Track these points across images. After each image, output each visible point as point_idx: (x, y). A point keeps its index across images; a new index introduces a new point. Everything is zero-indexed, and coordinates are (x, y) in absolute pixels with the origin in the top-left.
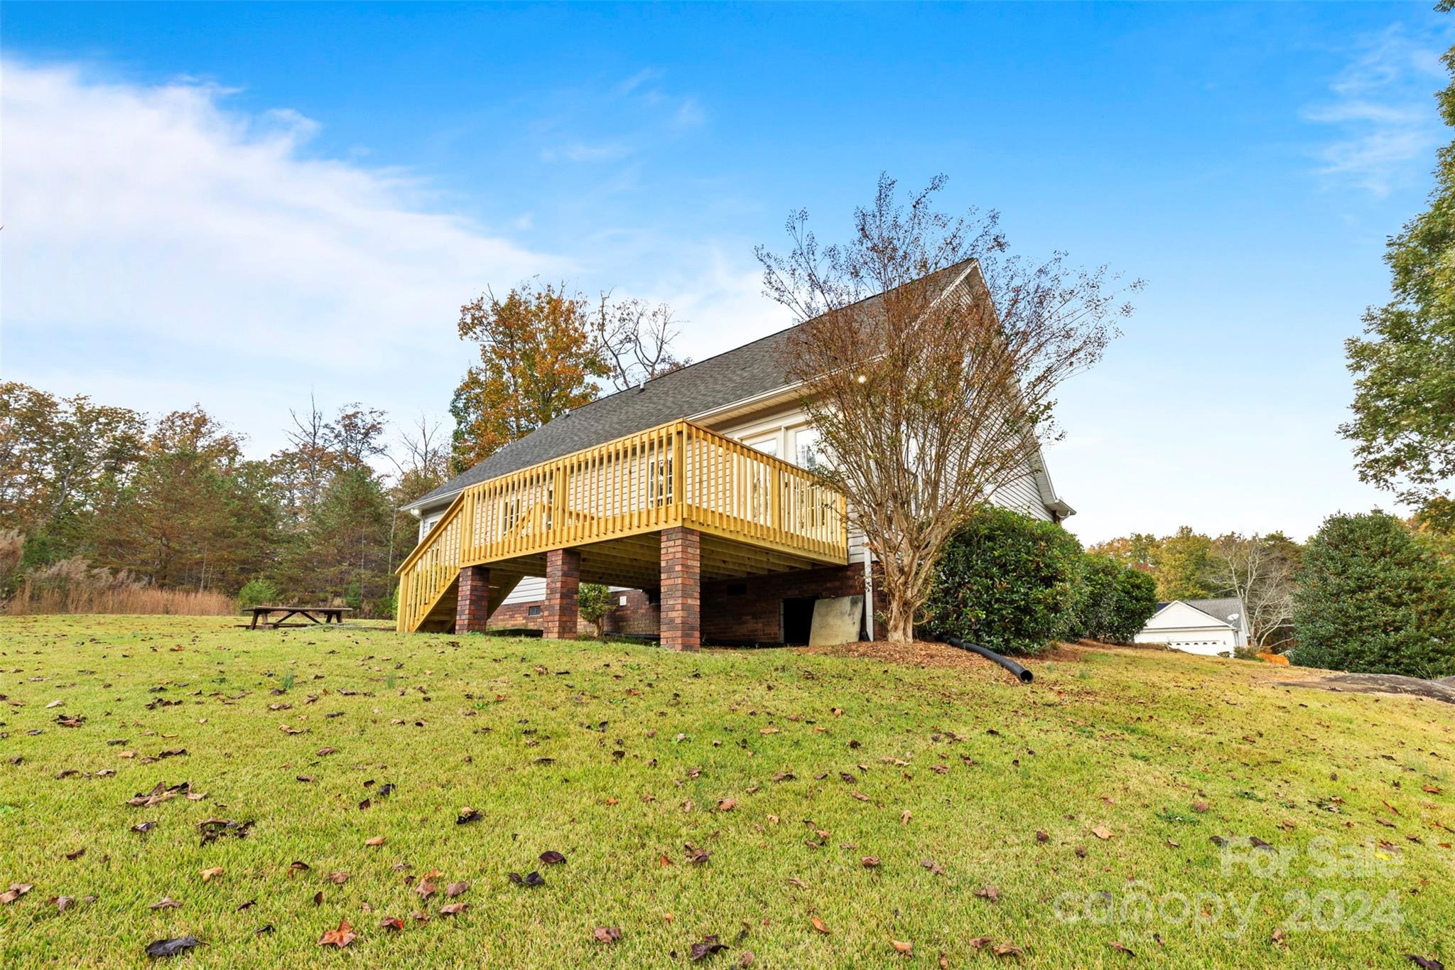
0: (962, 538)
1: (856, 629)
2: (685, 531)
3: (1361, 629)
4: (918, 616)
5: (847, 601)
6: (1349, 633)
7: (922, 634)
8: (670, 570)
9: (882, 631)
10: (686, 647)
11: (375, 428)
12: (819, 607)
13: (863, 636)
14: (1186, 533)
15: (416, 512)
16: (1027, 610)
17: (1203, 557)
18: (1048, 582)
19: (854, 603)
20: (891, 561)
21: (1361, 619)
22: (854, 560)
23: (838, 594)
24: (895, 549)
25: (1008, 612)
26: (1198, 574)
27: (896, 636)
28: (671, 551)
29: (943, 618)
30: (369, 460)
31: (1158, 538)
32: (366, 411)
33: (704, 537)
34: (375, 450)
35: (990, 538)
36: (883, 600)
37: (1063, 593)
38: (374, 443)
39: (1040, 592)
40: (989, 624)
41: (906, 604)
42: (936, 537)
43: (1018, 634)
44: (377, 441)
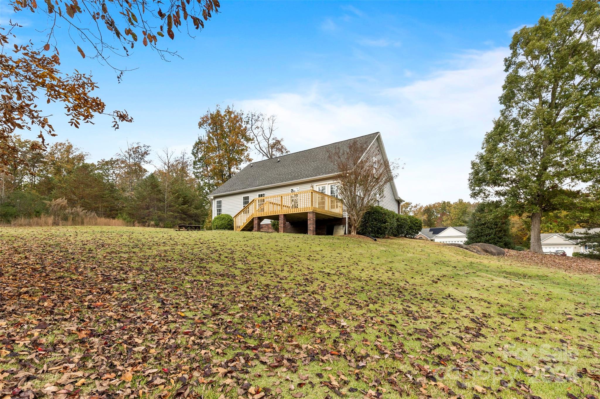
0: (368, 213)
1: (344, 232)
2: (313, 212)
3: (481, 236)
4: (357, 229)
5: (342, 226)
6: (478, 237)
7: (358, 233)
8: (310, 220)
9: (350, 232)
10: (313, 234)
11: (146, 153)
12: (335, 227)
13: (345, 233)
14: (461, 202)
15: (212, 198)
16: (380, 229)
17: (465, 211)
18: (385, 223)
19: (343, 227)
20: (352, 218)
21: (482, 233)
22: (344, 217)
23: (340, 224)
24: (353, 216)
25: (376, 229)
26: (463, 217)
27: (353, 233)
28: (310, 216)
29: (363, 230)
30: (144, 166)
31: (452, 203)
32: (142, 146)
33: (316, 213)
34: (146, 162)
35: (373, 213)
36: (350, 226)
37: (388, 225)
38: (146, 159)
39: (383, 225)
40: (372, 231)
41: (355, 227)
42: (361, 213)
43: (378, 234)
44: (147, 158)
